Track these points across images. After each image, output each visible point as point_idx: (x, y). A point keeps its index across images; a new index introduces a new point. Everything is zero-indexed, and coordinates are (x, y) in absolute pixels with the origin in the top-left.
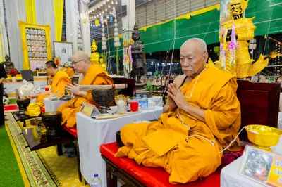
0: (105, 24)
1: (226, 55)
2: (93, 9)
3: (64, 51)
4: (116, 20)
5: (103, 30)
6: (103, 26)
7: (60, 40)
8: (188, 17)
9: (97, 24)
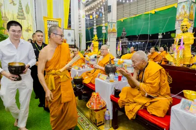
0: (96, 18)
1: (178, 52)
2: (88, 7)
3: (69, 35)
4: (104, 16)
5: (95, 22)
6: (95, 19)
7: (66, 28)
8: (153, 12)
9: (91, 18)
